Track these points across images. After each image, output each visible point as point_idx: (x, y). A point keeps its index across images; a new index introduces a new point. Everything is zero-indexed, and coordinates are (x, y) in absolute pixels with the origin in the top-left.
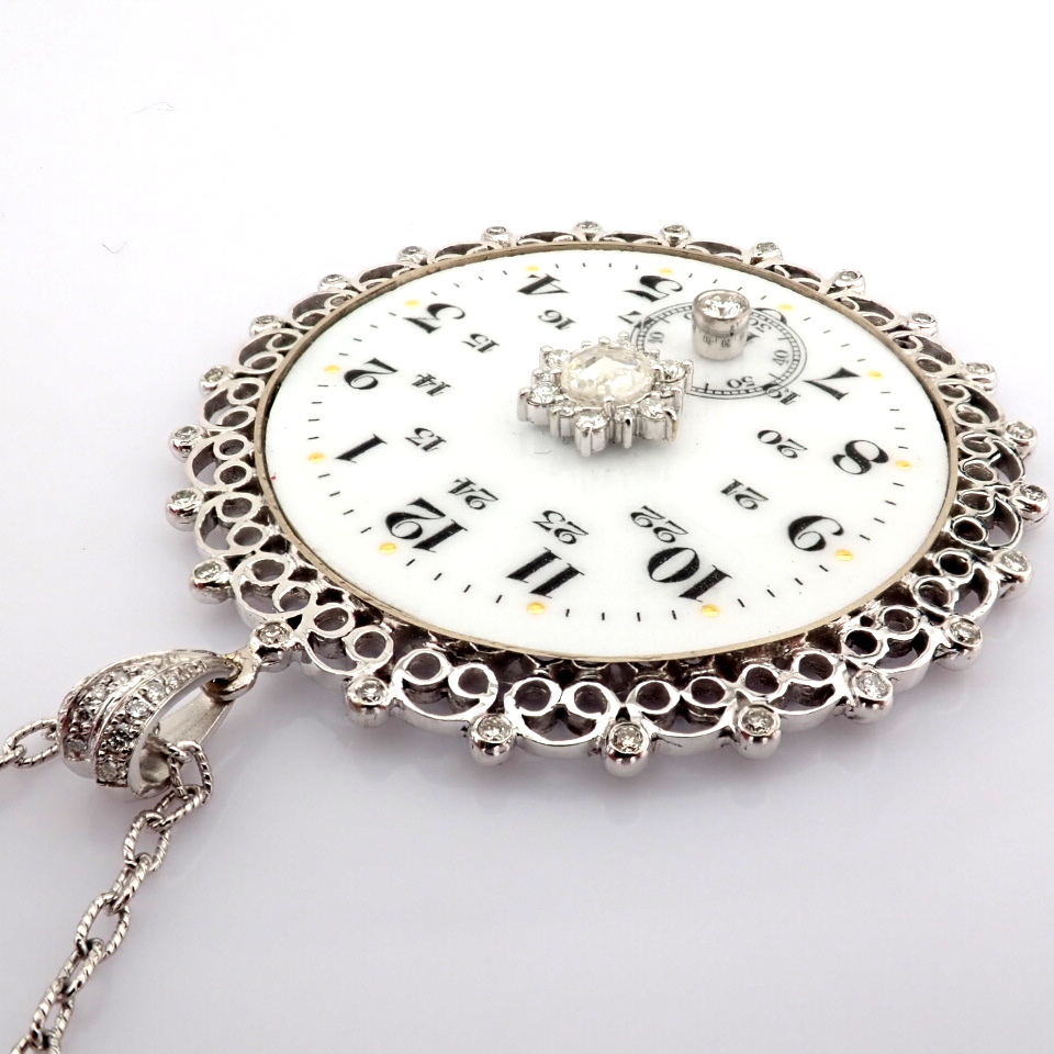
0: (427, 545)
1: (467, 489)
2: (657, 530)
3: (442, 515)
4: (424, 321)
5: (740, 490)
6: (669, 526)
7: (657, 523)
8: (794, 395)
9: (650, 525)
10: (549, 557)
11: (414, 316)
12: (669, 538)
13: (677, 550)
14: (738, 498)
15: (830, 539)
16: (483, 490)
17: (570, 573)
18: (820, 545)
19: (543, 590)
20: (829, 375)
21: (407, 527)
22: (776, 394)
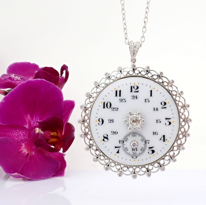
0: (131, 87)
1: (136, 97)
2: (114, 108)
3: (134, 92)
4: (169, 120)
5: (112, 121)
6: (113, 110)
7: (115, 109)
8: (120, 143)
9: (115, 108)
10: (120, 96)
11: (170, 119)
12: (112, 108)
13: (110, 107)
14: (111, 120)
15: (99, 122)
16: (134, 99)
17: (116, 96)
18: (99, 120)
19: (116, 91)
20: (119, 150)
21: (136, 87)
22: (122, 141)
